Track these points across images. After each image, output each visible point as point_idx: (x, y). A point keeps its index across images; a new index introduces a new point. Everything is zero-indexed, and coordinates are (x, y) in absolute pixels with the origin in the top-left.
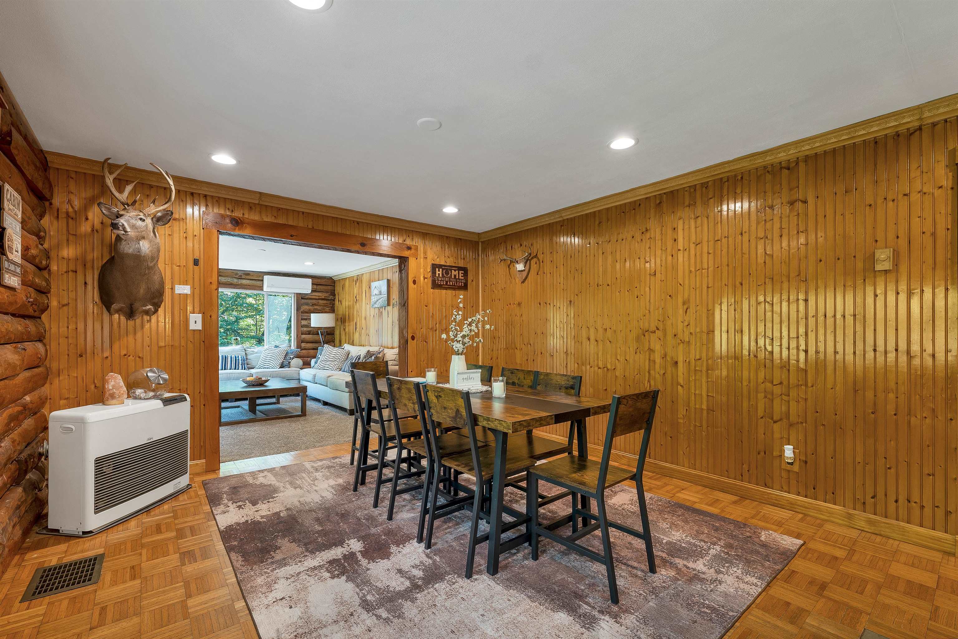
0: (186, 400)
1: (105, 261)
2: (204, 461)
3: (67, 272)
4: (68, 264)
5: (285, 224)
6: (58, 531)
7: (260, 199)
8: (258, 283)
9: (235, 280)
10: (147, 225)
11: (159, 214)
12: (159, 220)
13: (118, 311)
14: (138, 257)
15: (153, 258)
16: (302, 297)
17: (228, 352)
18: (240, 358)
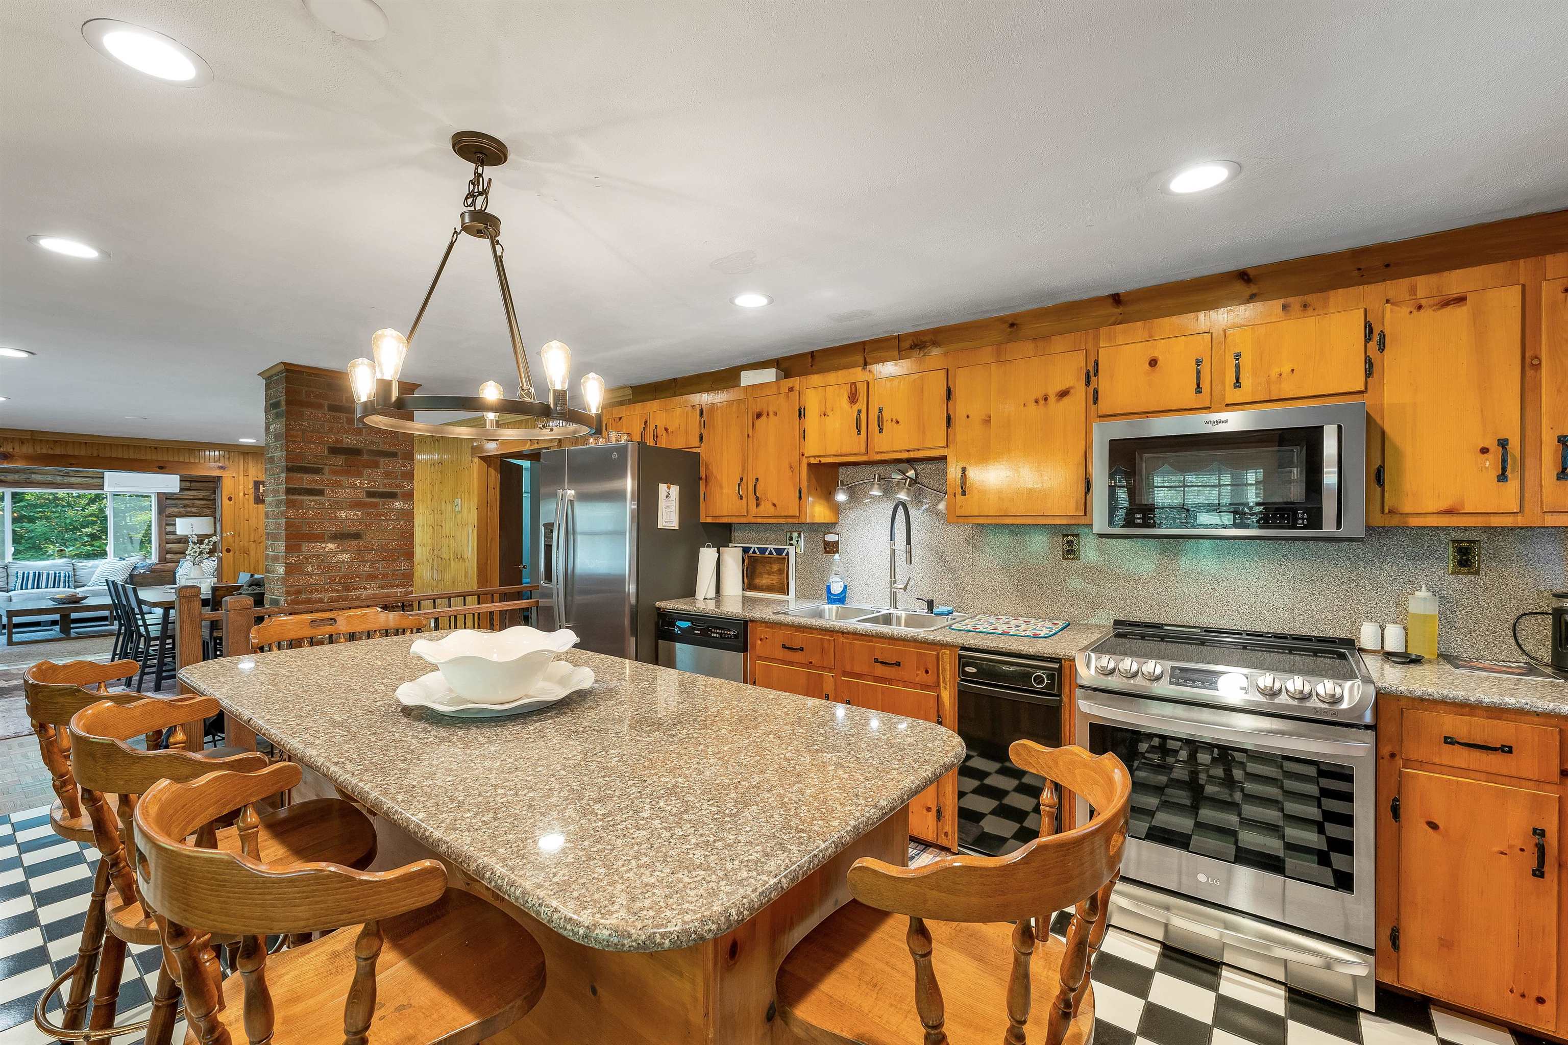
5: (63, 455)
7: (32, 435)
8: (97, 481)
9: (59, 478)
16: (166, 498)
17: (44, 568)
18: (62, 575)
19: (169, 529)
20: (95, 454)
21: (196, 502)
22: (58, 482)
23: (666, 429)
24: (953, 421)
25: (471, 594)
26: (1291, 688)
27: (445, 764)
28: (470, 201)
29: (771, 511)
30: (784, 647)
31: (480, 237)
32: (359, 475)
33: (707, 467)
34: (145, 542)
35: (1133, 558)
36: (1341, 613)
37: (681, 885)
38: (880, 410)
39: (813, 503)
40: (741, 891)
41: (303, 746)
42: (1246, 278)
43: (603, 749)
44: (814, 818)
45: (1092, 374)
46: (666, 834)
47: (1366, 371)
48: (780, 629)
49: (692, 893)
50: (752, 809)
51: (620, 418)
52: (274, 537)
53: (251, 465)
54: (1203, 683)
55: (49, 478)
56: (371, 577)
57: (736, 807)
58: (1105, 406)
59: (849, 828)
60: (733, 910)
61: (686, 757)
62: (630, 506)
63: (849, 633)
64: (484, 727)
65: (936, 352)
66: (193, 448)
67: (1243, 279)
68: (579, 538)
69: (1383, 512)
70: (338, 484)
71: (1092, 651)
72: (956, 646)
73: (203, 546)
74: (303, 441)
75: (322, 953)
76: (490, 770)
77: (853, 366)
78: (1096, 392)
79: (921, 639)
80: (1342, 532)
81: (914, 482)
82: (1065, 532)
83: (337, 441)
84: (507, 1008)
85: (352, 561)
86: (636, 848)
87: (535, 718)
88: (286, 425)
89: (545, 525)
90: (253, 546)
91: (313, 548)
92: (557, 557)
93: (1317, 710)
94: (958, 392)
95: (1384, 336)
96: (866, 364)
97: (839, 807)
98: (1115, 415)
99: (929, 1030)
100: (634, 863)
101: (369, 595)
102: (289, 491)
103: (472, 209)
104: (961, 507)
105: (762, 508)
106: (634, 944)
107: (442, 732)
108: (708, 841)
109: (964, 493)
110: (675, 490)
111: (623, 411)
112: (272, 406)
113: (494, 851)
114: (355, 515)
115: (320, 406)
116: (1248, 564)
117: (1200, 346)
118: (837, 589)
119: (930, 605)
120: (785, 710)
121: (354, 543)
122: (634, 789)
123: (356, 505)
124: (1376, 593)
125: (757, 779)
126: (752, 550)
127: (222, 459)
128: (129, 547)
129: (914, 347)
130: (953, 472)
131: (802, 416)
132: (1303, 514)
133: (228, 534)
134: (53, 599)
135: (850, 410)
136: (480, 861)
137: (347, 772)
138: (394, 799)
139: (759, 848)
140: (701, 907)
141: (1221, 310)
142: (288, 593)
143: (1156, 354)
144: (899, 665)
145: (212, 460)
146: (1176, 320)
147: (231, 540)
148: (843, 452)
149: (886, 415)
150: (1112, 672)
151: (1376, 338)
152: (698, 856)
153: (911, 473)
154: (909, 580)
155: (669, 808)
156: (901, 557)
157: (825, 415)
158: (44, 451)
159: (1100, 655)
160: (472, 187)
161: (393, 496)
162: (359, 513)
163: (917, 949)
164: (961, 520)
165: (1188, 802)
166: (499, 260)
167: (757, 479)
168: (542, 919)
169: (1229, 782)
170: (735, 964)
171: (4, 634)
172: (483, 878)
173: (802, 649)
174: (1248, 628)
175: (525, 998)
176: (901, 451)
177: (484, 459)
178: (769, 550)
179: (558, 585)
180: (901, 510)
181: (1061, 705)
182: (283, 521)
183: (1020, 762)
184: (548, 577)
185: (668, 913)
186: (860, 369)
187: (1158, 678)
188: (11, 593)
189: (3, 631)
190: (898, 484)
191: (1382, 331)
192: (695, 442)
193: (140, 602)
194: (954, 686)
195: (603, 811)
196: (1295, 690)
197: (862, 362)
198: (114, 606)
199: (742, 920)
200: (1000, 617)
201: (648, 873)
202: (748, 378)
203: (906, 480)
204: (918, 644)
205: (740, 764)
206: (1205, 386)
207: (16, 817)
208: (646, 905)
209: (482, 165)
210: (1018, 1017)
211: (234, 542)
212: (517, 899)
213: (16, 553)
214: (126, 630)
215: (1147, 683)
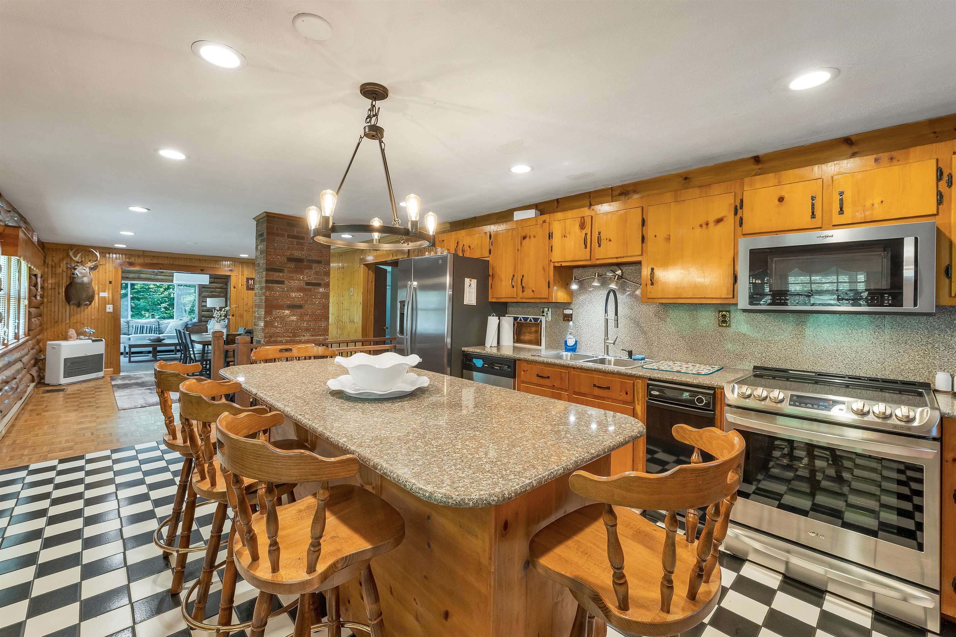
0: (102, 340)
1: (67, 284)
2: (112, 369)
3: (51, 289)
4: (52, 285)
5: (157, 263)
6: (49, 384)
7: (143, 253)
8: (171, 278)
9: (153, 276)
10: (86, 272)
11: (92, 267)
12: (91, 269)
13: (73, 304)
14: (83, 284)
15: (89, 284)
16: (203, 288)
17: (145, 323)
18: (153, 327)
19: (204, 304)
20: (171, 263)
21: (217, 290)
22: (153, 278)
23: (469, 247)
24: (646, 239)
25: (359, 341)
26: (877, 411)
27: (354, 418)
28: (368, 120)
29: (531, 294)
30: (538, 375)
31: (374, 139)
32: (302, 273)
33: (493, 269)
34: (192, 311)
35: (767, 326)
36: (921, 366)
37: (478, 479)
38: (599, 233)
39: (557, 291)
40: (511, 484)
41: (283, 406)
42: (849, 142)
43: (435, 416)
44: (552, 455)
45: (738, 207)
46: (470, 456)
47: (937, 201)
48: (536, 365)
49: (484, 483)
50: (517, 448)
51: (443, 241)
52: (259, 307)
53: (245, 269)
54: (813, 405)
55: (149, 276)
56: (307, 330)
57: (508, 447)
58: (747, 228)
59: (572, 461)
60: (506, 492)
61: (480, 423)
62: (449, 292)
63: (578, 368)
64: (372, 403)
65: (636, 196)
66: (217, 259)
67: (847, 143)
68: (419, 313)
69: (950, 296)
70: (292, 278)
71: (736, 383)
72: (646, 378)
73: (222, 312)
74: (274, 254)
75: (294, 509)
76: (377, 422)
77: (583, 207)
78: (741, 219)
79: (623, 373)
80: (917, 309)
81: (620, 277)
82: (720, 309)
83: (291, 254)
84: (386, 542)
85: (297, 321)
86: (454, 461)
87: (398, 400)
88: (266, 245)
89: (400, 302)
90: (245, 313)
91: (278, 313)
92: (407, 320)
93: (895, 426)
94: (649, 222)
95: (952, 177)
96: (591, 205)
97: (566, 451)
98: (754, 234)
99: (616, 571)
100: (453, 467)
101: (305, 340)
102: (267, 282)
103: (369, 124)
104: (650, 292)
105: (525, 293)
106: (454, 502)
107: (351, 404)
108: (493, 461)
109: (652, 284)
110: (474, 282)
111: (445, 237)
112: (259, 236)
113: (382, 457)
114: (299, 295)
115: (283, 235)
116: (850, 331)
117: (814, 188)
118: (571, 342)
119: (630, 354)
120: (537, 404)
121: (299, 310)
122: (452, 436)
123: (300, 290)
124: (948, 352)
125: (520, 435)
126: (519, 318)
127: (231, 266)
128: (184, 313)
129: (621, 194)
130: (646, 272)
131: (551, 238)
132: (888, 297)
133: (233, 306)
134: (150, 340)
135: (580, 233)
136: (375, 461)
137: (306, 418)
138: (330, 432)
139: (521, 466)
140: (489, 489)
141: (830, 164)
142: (265, 337)
143: (783, 194)
144: (609, 389)
145: (226, 266)
146: (797, 171)
147: (234, 309)
148: (576, 259)
149: (603, 236)
150: (749, 396)
151: (945, 178)
152: (487, 467)
153: (619, 272)
154: (616, 338)
155: (471, 445)
156: (611, 323)
157: (565, 237)
158: (148, 261)
159: (741, 386)
160: (369, 112)
161: (319, 285)
162: (302, 294)
163: (608, 522)
164: (650, 300)
165: (808, 490)
166: (383, 151)
167: (523, 276)
168: (407, 488)
169: (839, 479)
170: (507, 533)
171: (127, 357)
172: (376, 469)
173: (548, 377)
174: (851, 374)
175: (395, 539)
176: (612, 258)
177: (366, 265)
178: (529, 319)
179: (407, 336)
180: (612, 294)
181: (714, 417)
182: (264, 298)
183: (679, 437)
184: (402, 332)
185: (472, 490)
186: (587, 208)
187: (781, 401)
188: (130, 336)
189: (127, 356)
190: (610, 279)
191: (950, 173)
192: (487, 254)
193: (192, 341)
194: (644, 402)
195: (436, 444)
196: (880, 412)
197: (589, 204)
198: (179, 344)
199: (511, 498)
200: (676, 362)
201: (461, 472)
202: (518, 216)
203: (615, 276)
204: (622, 376)
205: (511, 428)
206: (818, 213)
207: (138, 447)
208: (460, 486)
209: (375, 101)
210: (669, 569)
211: (236, 311)
212: (394, 479)
213: (132, 316)
214: (184, 355)
215: (774, 404)
